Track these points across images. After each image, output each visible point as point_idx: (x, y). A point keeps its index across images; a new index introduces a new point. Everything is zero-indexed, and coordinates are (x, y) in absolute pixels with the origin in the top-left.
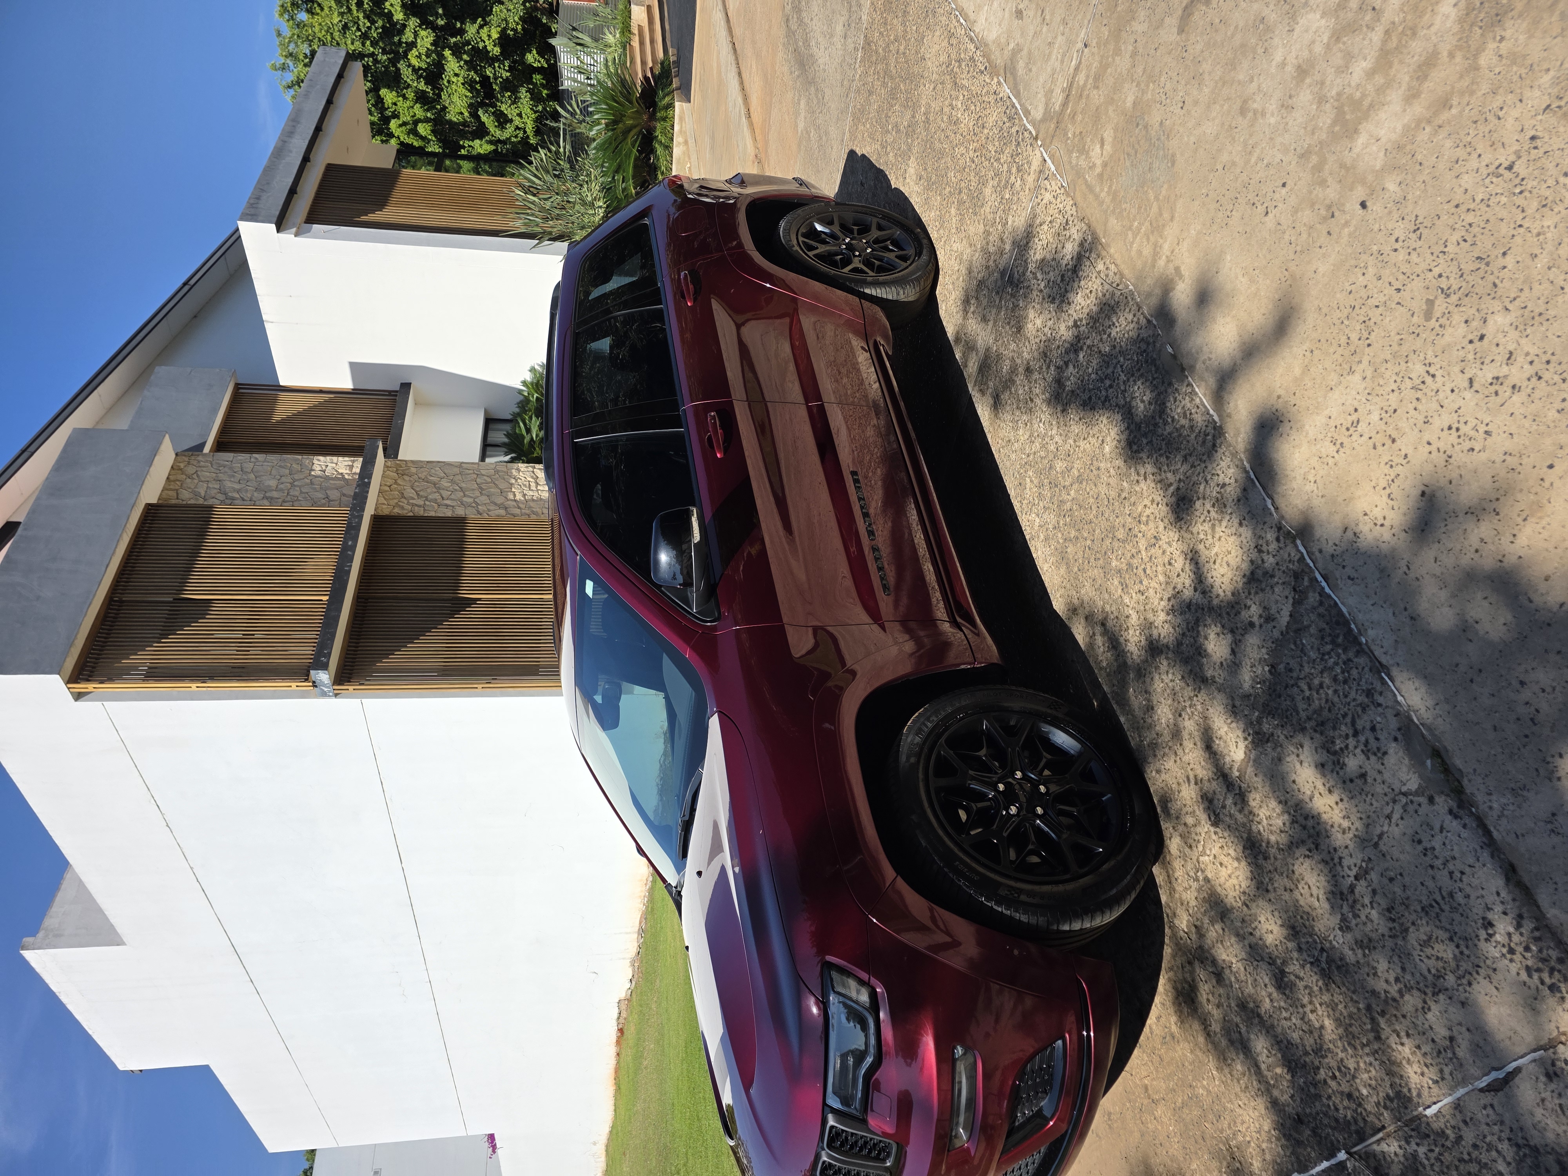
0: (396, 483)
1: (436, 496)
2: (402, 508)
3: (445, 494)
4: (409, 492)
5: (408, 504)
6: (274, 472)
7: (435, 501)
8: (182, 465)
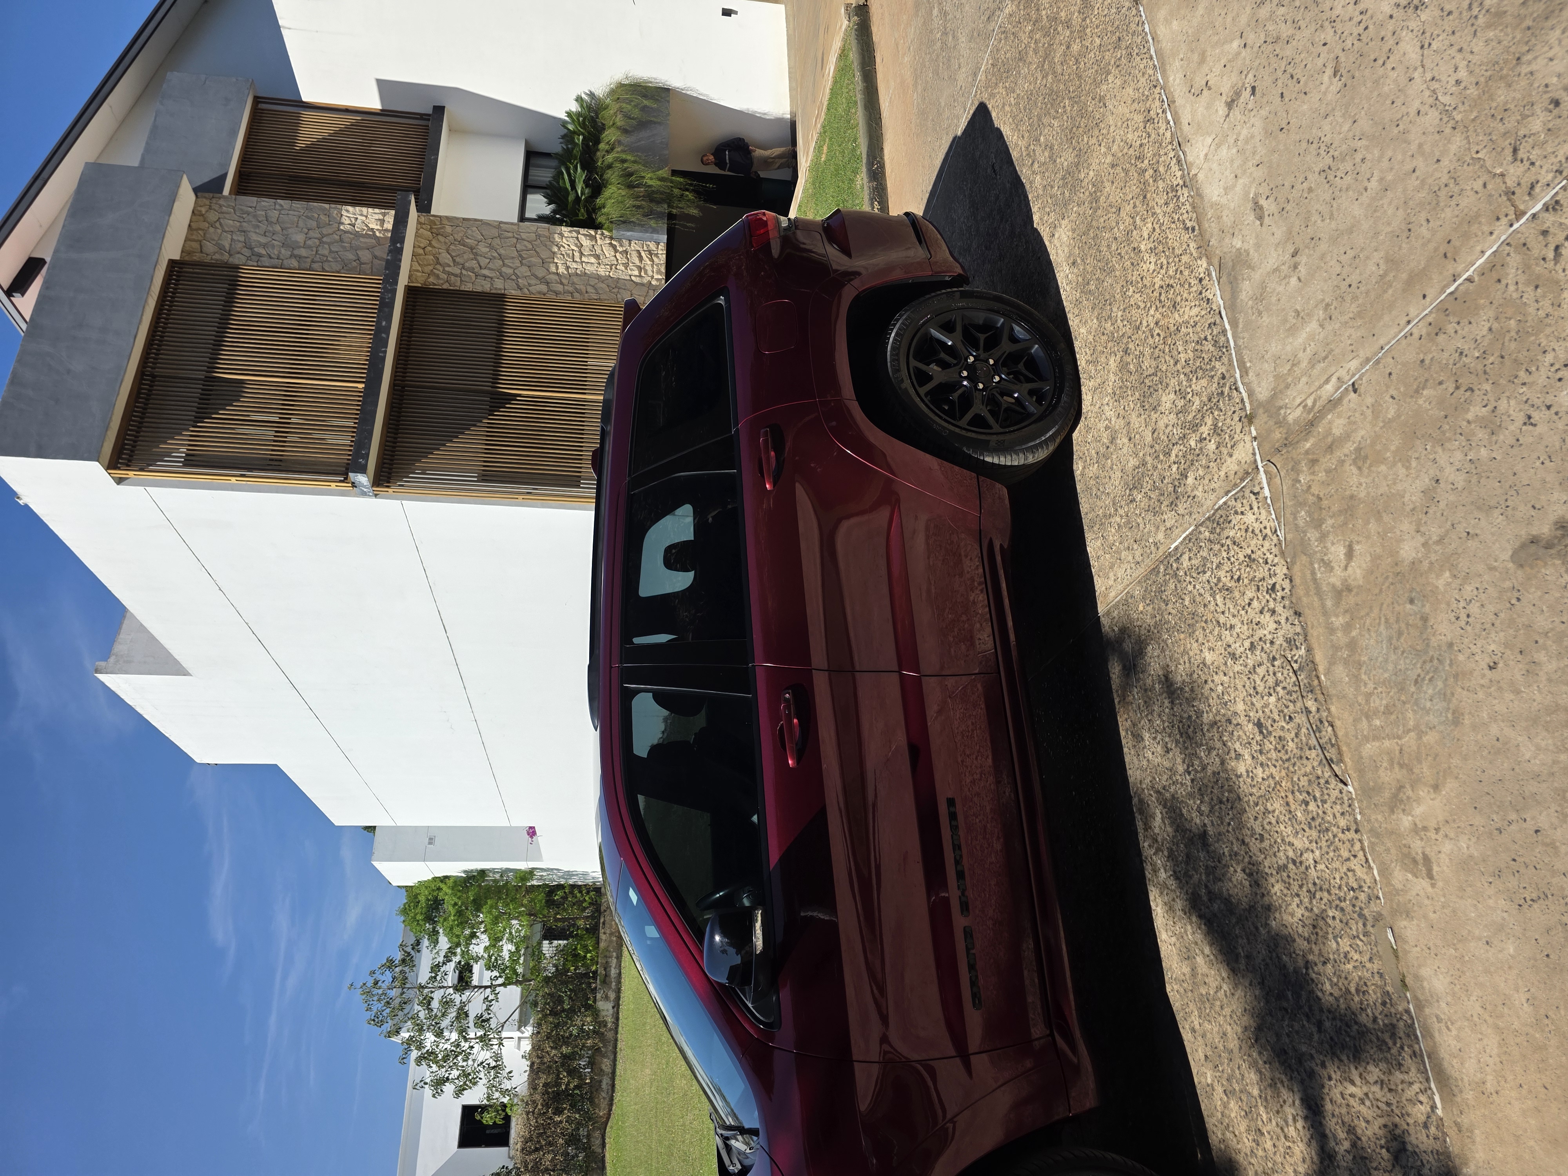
0: (430, 245)
1: (474, 264)
2: (438, 277)
3: (484, 262)
4: (445, 258)
5: (444, 271)
6: (301, 224)
7: (472, 270)
8: (203, 210)
